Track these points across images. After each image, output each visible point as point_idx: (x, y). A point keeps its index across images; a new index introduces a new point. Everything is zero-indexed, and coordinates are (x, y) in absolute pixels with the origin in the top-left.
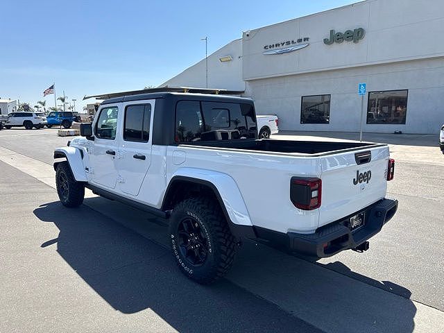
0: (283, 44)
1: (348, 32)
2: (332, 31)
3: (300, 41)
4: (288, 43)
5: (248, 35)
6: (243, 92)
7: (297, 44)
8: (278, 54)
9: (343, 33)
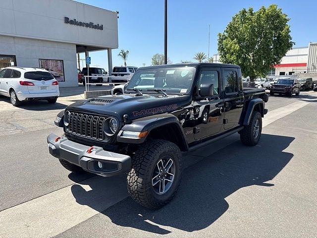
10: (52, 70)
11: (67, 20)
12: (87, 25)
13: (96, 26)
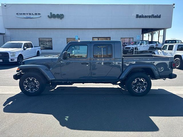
0: (27, 14)
1: (58, 15)
2: (51, 13)
3: (36, 14)
4: (30, 14)
5: (5, 6)
6: (4, 34)
7: (35, 15)
9: (56, 14)
11: (138, 16)
12: (150, 17)
13: (156, 16)
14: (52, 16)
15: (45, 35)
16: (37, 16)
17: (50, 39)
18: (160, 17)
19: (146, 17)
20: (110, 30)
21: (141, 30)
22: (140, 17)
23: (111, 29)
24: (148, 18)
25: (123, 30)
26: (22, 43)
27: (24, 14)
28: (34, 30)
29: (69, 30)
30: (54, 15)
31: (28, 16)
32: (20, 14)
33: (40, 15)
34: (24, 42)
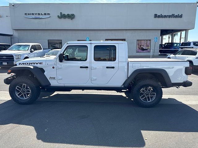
0: (36, 14)
1: (68, 15)
2: (61, 13)
3: (45, 14)
4: (39, 14)
5: (13, 6)
6: (12, 35)
7: (44, 15)
8: (33, 18)
9: (66, 14)
10: (143, 46)
11: (156, 16)
12: (170, 16)
13: (176, 15)
14: (62, 16)
15: (55, 37)
16: (47, 16)
17: (60, 41)
18: (181, 16)
19: (165, 16)
20: (125, 32)
21: (160, 32)
22: (159, 17)
23: (126, 30)
24: (168, 18)
25: (139, 31)
26: (30, 45)
27: (32, 14)
28: (43, 31)
29: (79, 32)
30: (64, 15)
31: (37, 16)
32: (29, 14)
33: (50, 16)
34: (31, 44)
